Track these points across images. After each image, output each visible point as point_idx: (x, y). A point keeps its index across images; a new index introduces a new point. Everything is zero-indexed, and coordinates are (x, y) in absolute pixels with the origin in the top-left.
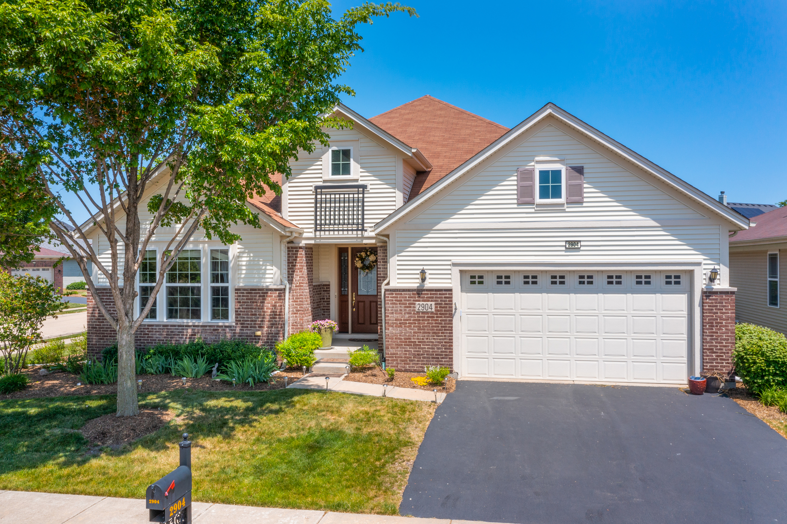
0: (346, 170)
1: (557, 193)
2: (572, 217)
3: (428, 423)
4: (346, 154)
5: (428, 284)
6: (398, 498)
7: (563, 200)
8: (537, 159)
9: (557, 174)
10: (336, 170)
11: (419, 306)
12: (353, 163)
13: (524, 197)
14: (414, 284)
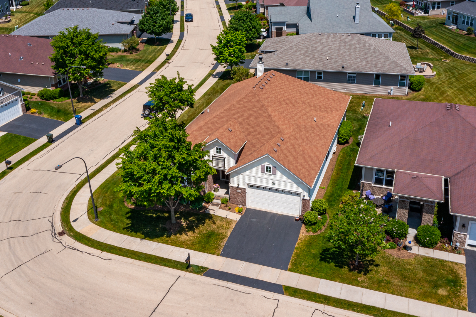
0: (220, 153)
1: (270, 171)
2: (273, 177)
3: (232, 229)
4: (220, 149)
5: (240, 186)
6: (220, 253)
7: (271, 173)
8: (265, 163)
9: (270, 168)
10: (217, 152)
11: (238, 191)
12: (222, 151)
13: (262, 171)
14: (237, 186)
